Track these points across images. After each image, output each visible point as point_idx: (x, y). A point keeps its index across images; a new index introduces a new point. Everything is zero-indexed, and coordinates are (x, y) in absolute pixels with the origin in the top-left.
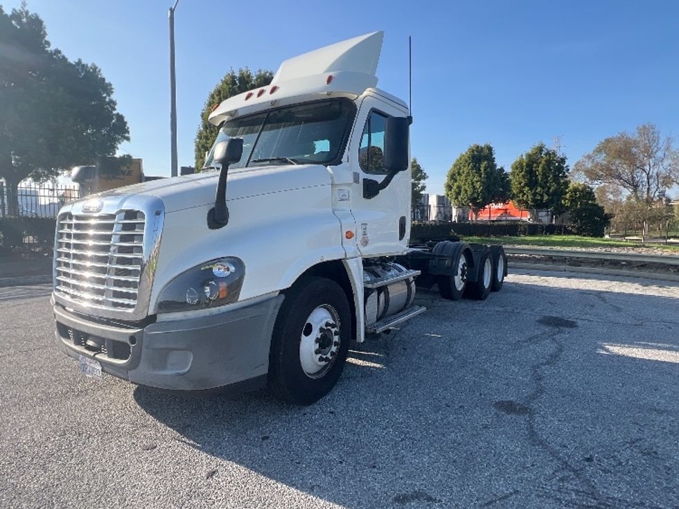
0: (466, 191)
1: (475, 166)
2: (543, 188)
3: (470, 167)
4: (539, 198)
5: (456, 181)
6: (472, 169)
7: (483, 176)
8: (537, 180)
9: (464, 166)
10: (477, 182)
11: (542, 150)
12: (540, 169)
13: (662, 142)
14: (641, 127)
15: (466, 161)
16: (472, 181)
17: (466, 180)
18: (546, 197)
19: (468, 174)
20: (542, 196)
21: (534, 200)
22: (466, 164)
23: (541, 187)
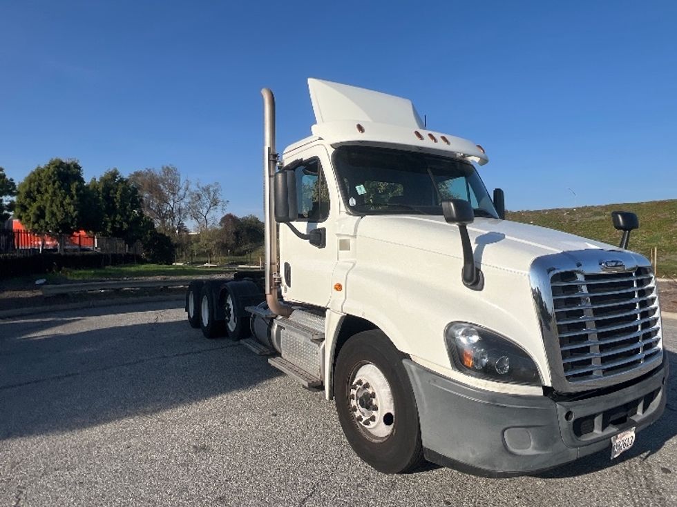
0: (53, 214)
1: (62, 185)
2: (122, 216)
3: (56, 186)
4: (118, 226)
5: (34, 200)
6: (60, 188)
7: (75, 198)
8: (114, 207)
9: (48, 184)
10: (69, 204)
11: (116, 177)
12: (118, 195)
13: (182, 184)
14: (165, 167)
15: (50, 178)
16: (61, 203)
17: (52, 201)
18: (125, 226)
19: (54, 194)
20: (121, 224)
21: (113, 228)
22: (51, 182)
23: (120, 215)
